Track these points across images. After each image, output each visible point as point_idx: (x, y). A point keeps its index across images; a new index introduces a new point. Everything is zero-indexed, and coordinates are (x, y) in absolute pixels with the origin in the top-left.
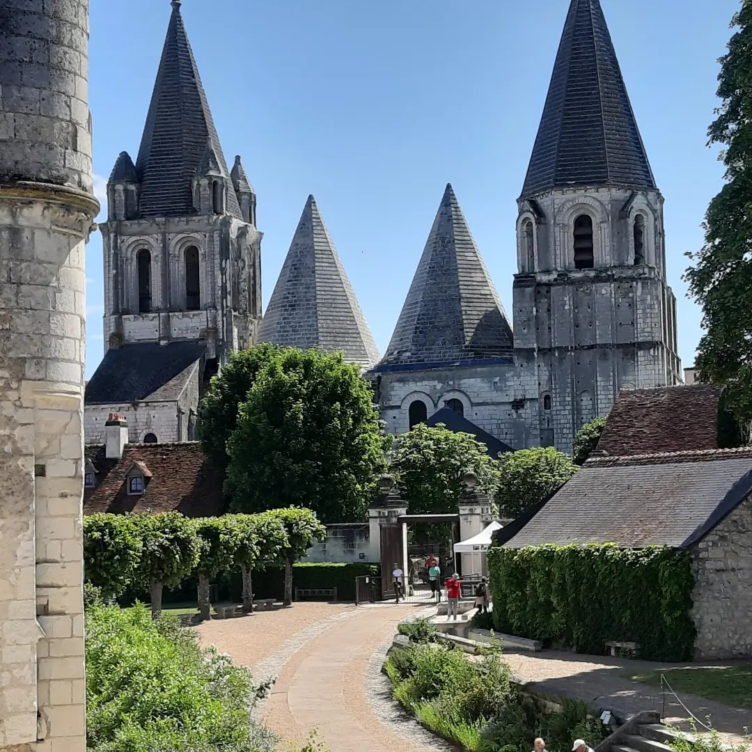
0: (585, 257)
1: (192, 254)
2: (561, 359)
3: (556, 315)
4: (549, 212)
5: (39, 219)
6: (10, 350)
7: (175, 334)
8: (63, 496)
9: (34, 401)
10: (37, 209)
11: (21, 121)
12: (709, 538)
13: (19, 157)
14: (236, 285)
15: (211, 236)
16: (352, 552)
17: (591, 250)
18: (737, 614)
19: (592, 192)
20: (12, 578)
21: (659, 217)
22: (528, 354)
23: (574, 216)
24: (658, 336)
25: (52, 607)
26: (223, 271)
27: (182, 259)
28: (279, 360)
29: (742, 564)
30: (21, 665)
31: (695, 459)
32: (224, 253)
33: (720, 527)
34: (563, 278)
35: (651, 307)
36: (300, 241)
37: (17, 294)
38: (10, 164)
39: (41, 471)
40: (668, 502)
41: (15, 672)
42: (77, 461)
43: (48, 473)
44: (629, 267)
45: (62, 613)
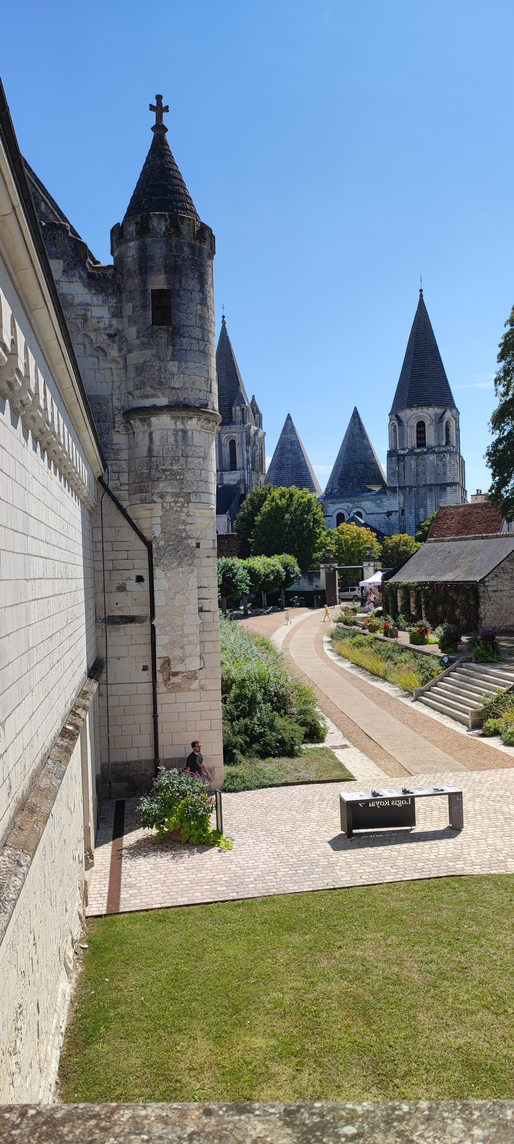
0: (421, 442)
1: (232, 443)
2: (410, 491)
3: (407, 470)
4: (404, 420)
5: (195, 426)
6: (183, 488)
7: (225, 482)
8: (209, 557)
9: (194, 513)
10: (195, 420)
11: (186, 379)
12: (490, 576)
13: (186, 396)
14: (253, 458)
15: (242, 435)
16: (312, 584)
17: (424, 438)
18: (503, 612)
19: (425, 410)
20: (187, 595)
21: (457, 422)
22: (394, 490)
23: (417, 422)
24: (458, 480)
25: (205, 608)
26: (247, 451)
27: (228, 446)
28: (276, 493)
29: (506, 588)
30: (192, 634)
31: (483, 538)
32: (248, 443)
33: (495, 571)
34: (411, 452)
35: (454, 465)
36: (284, 436)
37: (186, 462)
38: (182, 399)
39: (198, 546)
40: (470, 559)
41: (189, 638)
42: (214, 541)
43: (201, 546)
44: (443, 446)
45: (209, 611)
